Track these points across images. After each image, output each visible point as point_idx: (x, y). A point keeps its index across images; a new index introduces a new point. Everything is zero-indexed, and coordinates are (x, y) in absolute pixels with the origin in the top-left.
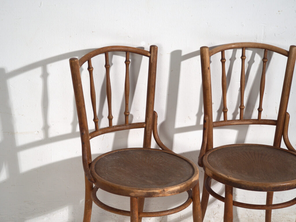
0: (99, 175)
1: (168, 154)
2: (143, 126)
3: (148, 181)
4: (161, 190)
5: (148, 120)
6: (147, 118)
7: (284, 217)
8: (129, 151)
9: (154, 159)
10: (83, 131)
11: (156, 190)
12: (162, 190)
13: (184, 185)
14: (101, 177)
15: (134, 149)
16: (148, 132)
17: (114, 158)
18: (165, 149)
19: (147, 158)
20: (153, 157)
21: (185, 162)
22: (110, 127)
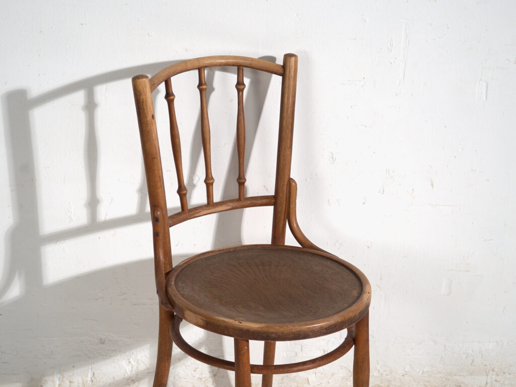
7: (449, 380)
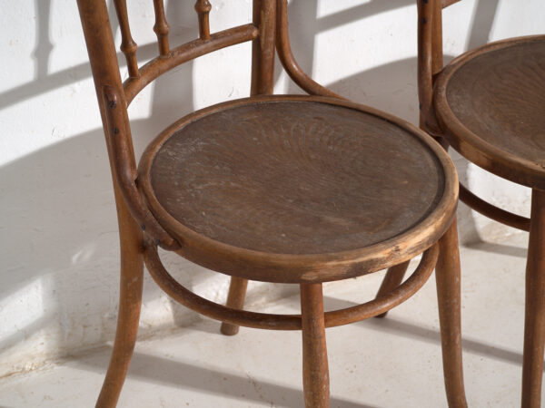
0: (182, 222)
1: (332, 109)
2: (251, 35)
3: (331, 219)
4: (389, 250)
5: (263, 19)
6: (262, 12)
8: (220, 113)
9: (302, 131)
10: (112, 97)
11: (376, 252)
12: (394, 248)
13: (441, 219)
14: (194, 229)
15: (230, 106)
16: (265, 52)
17: (193, 149)
18: (318, 92)
19: (283, 131)
20: (295, 124)
21: (392, 128)
22: (165, 57)
